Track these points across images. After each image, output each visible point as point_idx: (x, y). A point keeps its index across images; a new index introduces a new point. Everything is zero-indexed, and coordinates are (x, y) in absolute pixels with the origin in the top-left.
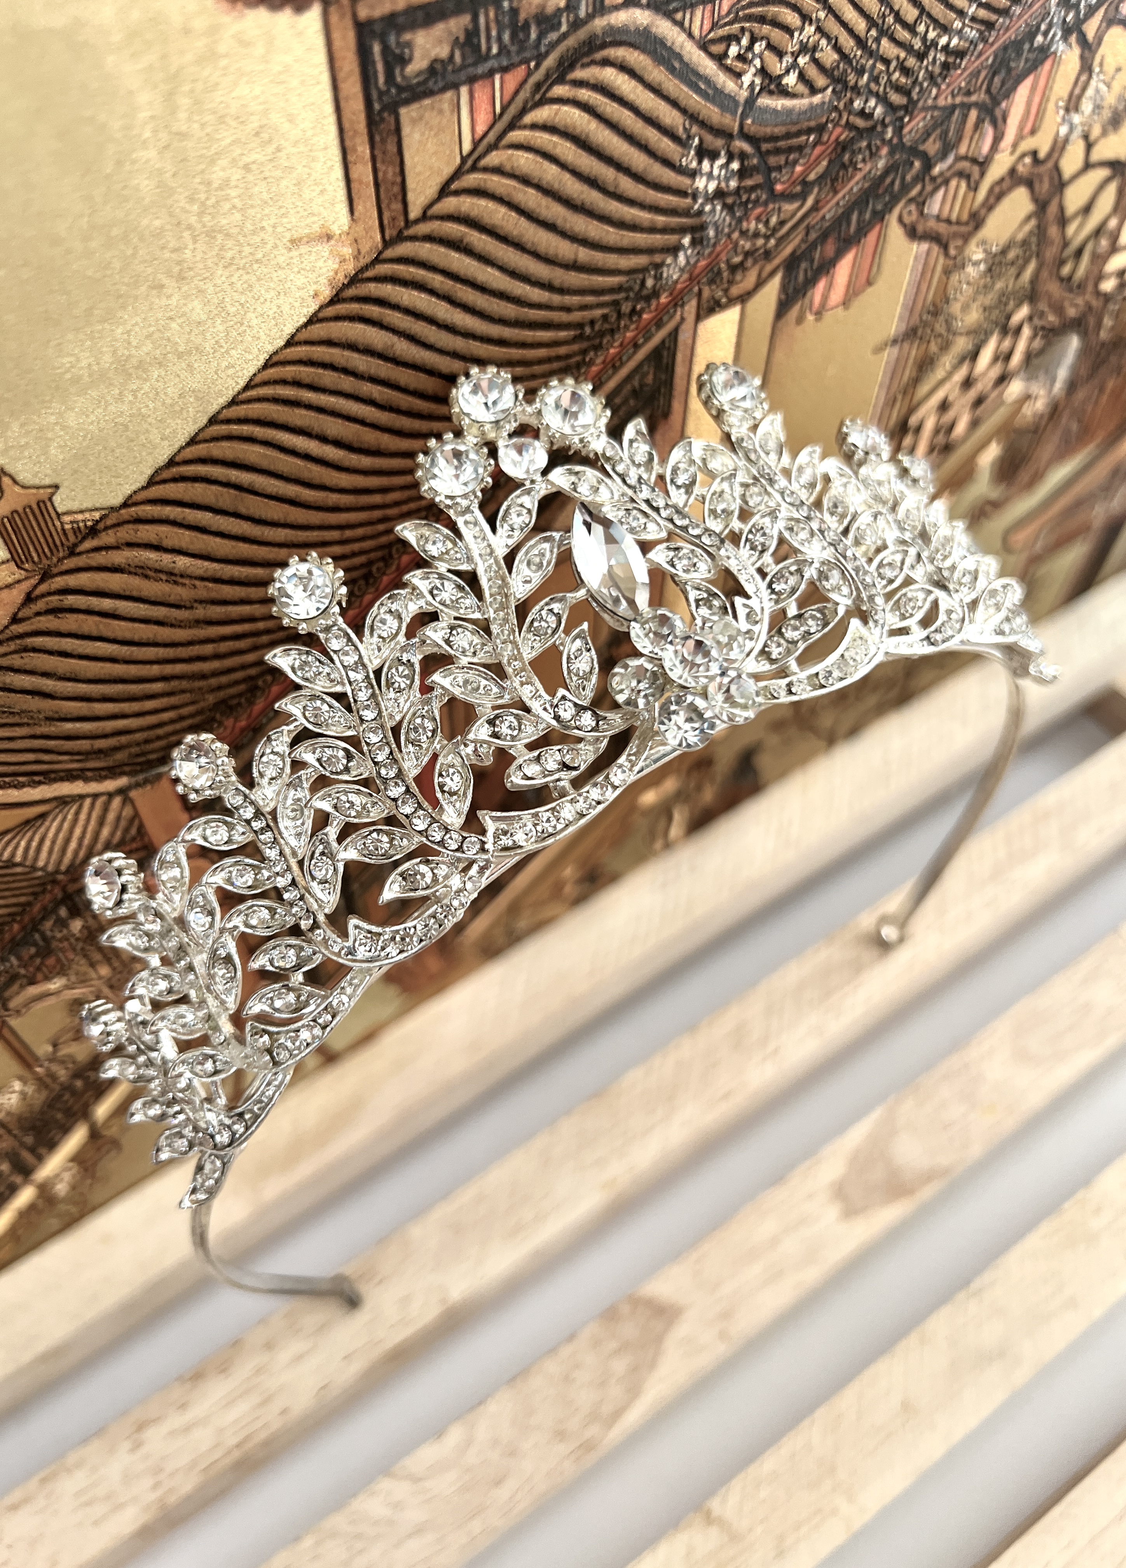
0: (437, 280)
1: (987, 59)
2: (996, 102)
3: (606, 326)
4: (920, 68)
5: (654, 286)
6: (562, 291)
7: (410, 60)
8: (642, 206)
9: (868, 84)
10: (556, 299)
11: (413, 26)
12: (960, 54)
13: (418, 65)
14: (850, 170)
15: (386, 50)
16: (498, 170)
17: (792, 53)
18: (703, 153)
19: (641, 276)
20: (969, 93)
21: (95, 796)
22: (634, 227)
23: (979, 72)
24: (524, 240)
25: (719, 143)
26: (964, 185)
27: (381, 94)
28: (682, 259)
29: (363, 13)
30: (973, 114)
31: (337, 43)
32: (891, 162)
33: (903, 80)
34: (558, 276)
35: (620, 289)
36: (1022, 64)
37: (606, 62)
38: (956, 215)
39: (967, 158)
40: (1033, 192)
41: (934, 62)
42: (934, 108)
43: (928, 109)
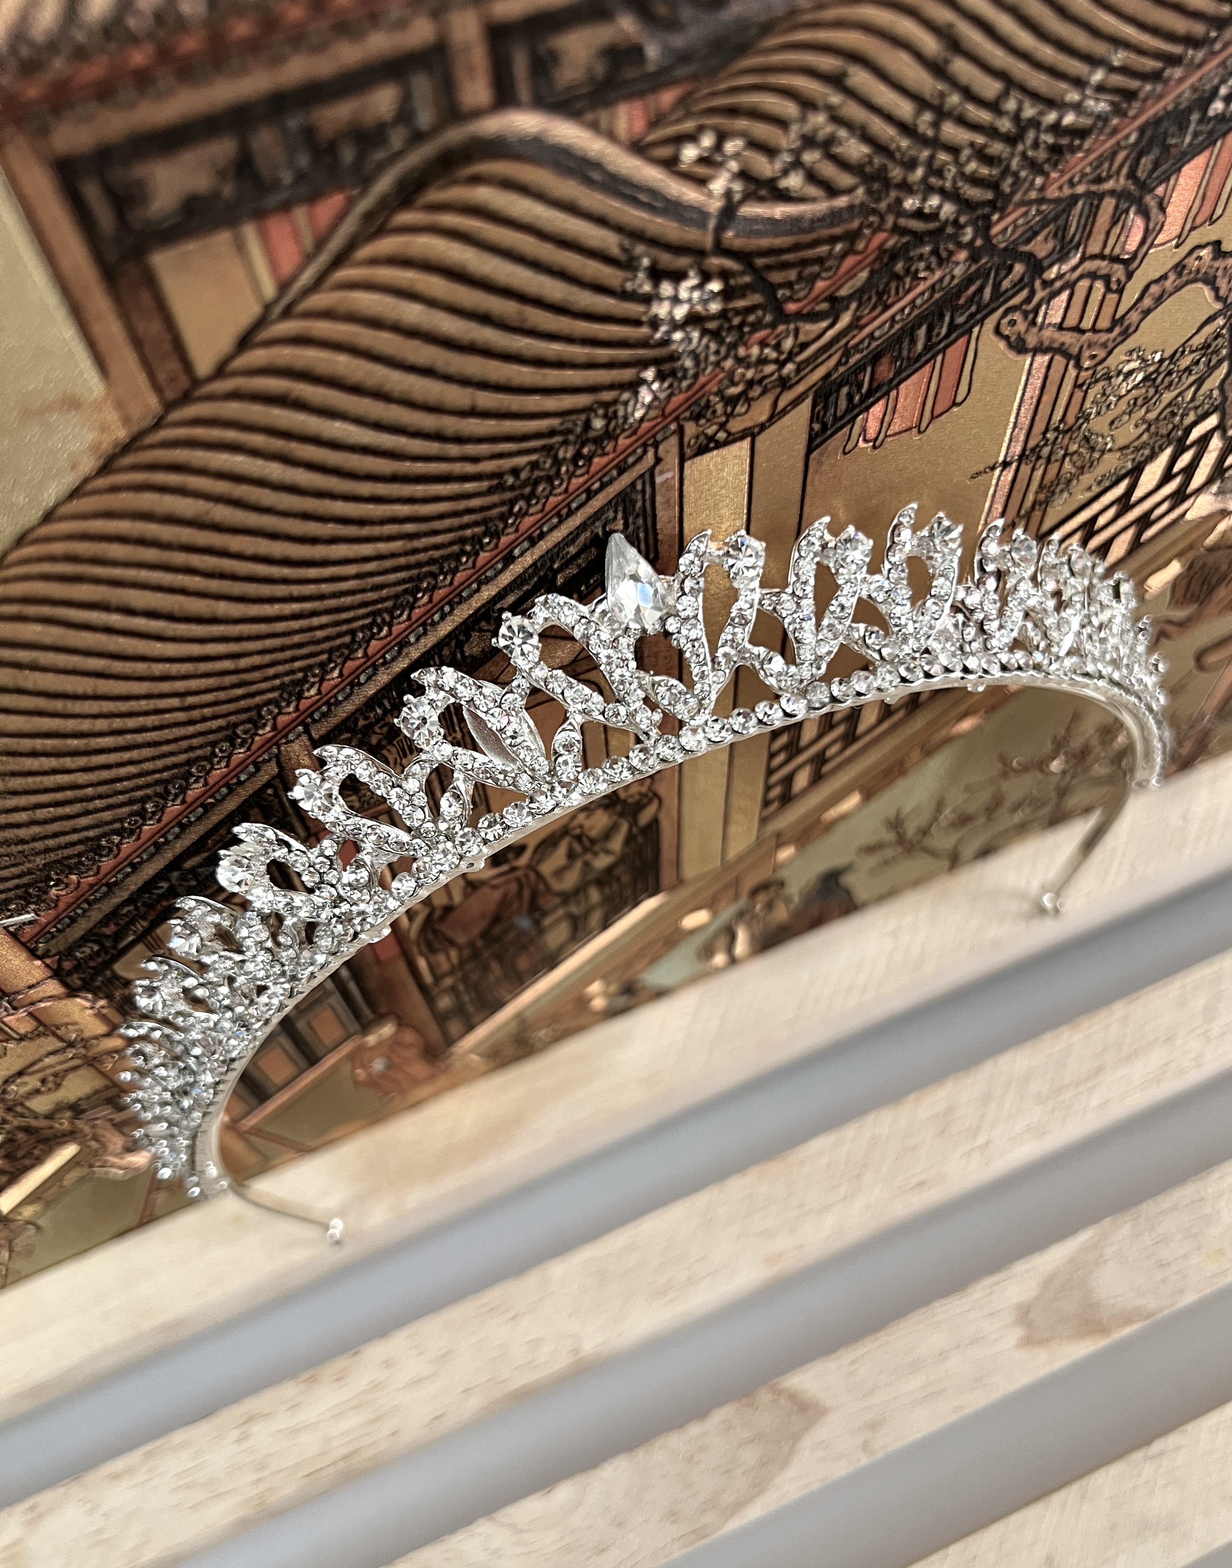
0: (258, 440)
1: (1127, 137)
2: (1145, 187)
3: (537, 473)
4: (1013, 155)
5: (607, 425)
6: (459, 440)
8: (569, 339)
9: (924, 179)
10: (453, 450)
11: (145, 157)
12: (1081, 133)
13: (165, 202)
14: (908, 280)
15: (108, 187)
16: (328, 314)
17: (791, 151)
18: (657, 274)
19: (583, 417)
20: (1099, 180)
22: (560, 364)
23: (1114, 154)
24: (388, 387)
25: (683, 261)
26: (1099, 285)
27: (116, 241)
28: (646, 396)
29: (60, 147)
30: (1109, 204)
32: (974, 268)
33: (985, 171)
34: (451, 424)
35: (552, 433)
36: (1188, 140)
37: (477, 180)
38: (1087, 324)
39: (1101, 256)
40: (1216, 290)
41: (1036, 145)
42: (1041, 201)
43: (1030, 203)
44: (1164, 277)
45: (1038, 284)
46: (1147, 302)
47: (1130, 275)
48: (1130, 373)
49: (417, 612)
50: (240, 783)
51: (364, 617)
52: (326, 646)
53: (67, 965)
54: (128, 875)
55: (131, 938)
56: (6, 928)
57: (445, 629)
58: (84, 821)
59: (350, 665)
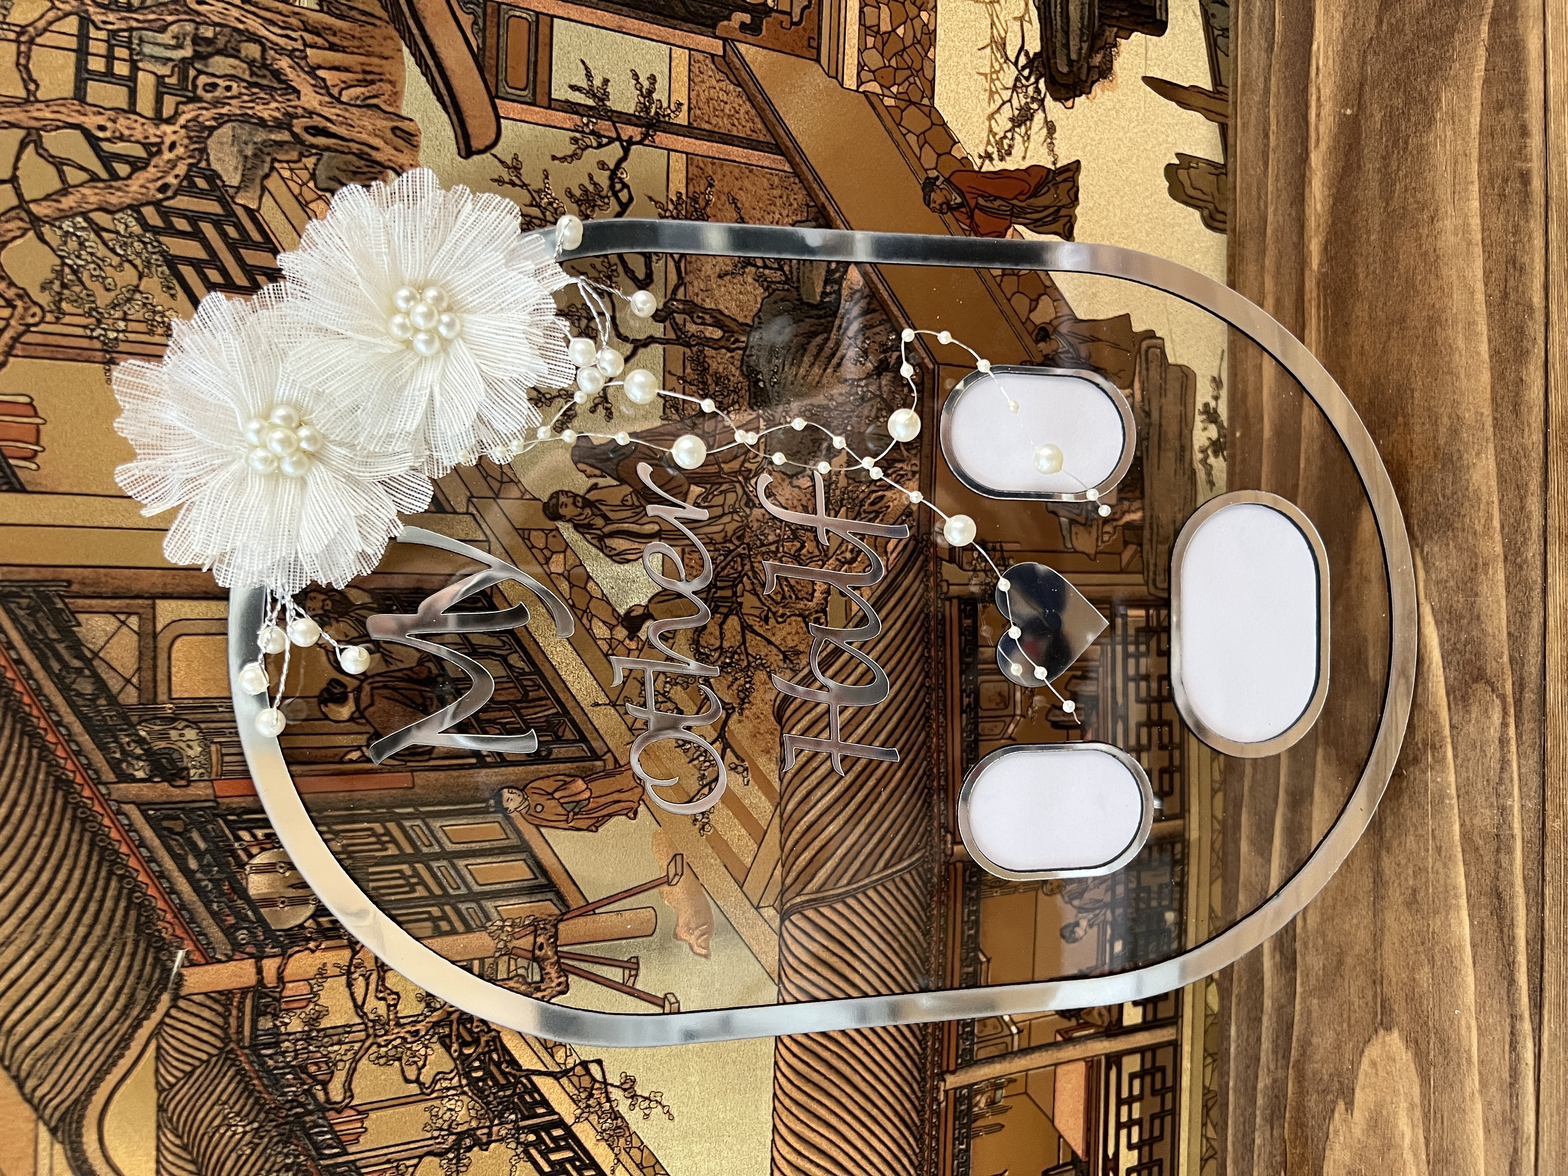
48: (64, 286)
49: (35, 712)
50: (130, 825)
51: (21, 738)
52: (34, 762)
53: (250, 949)
54: (180, 899)
55: (249, 913)
56: (183, 966)
57: (58, 700)
58: (109, 904)
59: (60, 752)
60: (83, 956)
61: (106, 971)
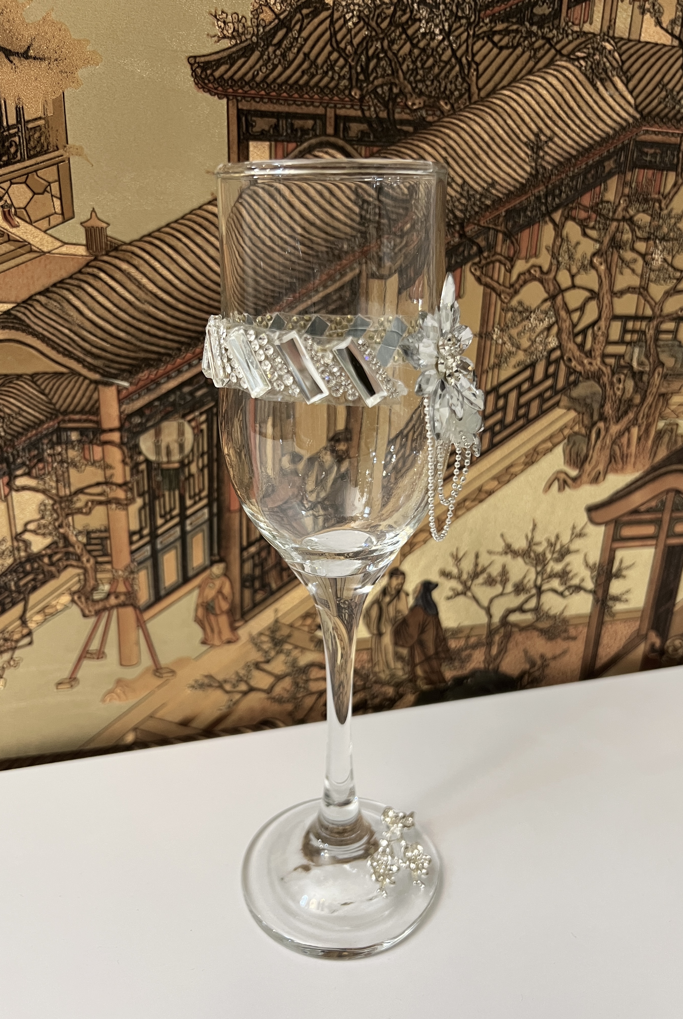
1: (502, 212)
2: (512, 234)
3: (327, 257)
6: (309, 232)
7: (255, 126)
8: (341, 213)
10: (306, 235)
11: (257, 116)
12: (488, 207)
13: (257, 129)
15: (247, 120)
20: (495, 225)
21: (85, 378)
22: (338, 220)
23: (498, 218)
26: (503, 268)
27: (244, 134)
29: (240, 107)
30: (500, 236)
31: (230, 113)
32: (460, 241)
33: (460, 207)
36: (521, 222)
38: (501, 281)
39: (501, 255)
40: (545, 288)
41: (474, 204)
42: (479, 225)
43: (475, 224)
44: (524, 274)
45: (482, 257)
46: (521, 282)
47: (512, 267)
48: (520, 312)
54: (164, 382)
56: (118, 386)
60: (129, 329)
61: (118, 342)
